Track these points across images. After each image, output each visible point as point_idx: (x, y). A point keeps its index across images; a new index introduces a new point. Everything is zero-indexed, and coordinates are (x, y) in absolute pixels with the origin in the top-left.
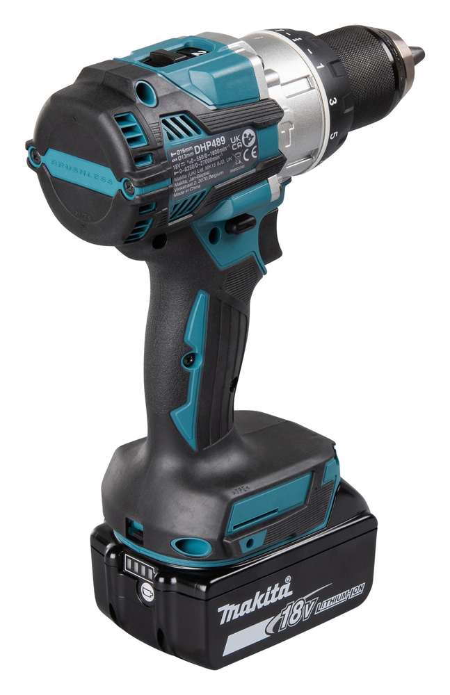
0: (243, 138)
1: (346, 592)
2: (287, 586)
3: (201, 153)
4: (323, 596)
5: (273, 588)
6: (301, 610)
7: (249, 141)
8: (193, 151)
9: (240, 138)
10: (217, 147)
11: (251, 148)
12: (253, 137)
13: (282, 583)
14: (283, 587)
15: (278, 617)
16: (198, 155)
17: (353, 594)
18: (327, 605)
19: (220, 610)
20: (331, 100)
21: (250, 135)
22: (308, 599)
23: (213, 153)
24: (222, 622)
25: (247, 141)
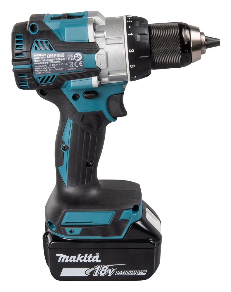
0: (75, 56)
1: (135, 271)
2: (97, 257)
3: (50, 58)
4: (120, 268)
5: (88, 255)
6: (107, 270)
7: (78, 59)
8: (46, 56)
9: (73, 56)
10: (59, 57)
11: (79, 62)
12: (80, 57)
13: (94, 255)
14: (94, 257)
15: (92, 269)
16: (49, 59)
17: (139, 273)
18: (122, 273)
19: (57, 255)
20: (130, 50)
21: (79, 56)
22: (110, 267)
23: (57, 59)
24: (59, 261)
25: (77, 58)
